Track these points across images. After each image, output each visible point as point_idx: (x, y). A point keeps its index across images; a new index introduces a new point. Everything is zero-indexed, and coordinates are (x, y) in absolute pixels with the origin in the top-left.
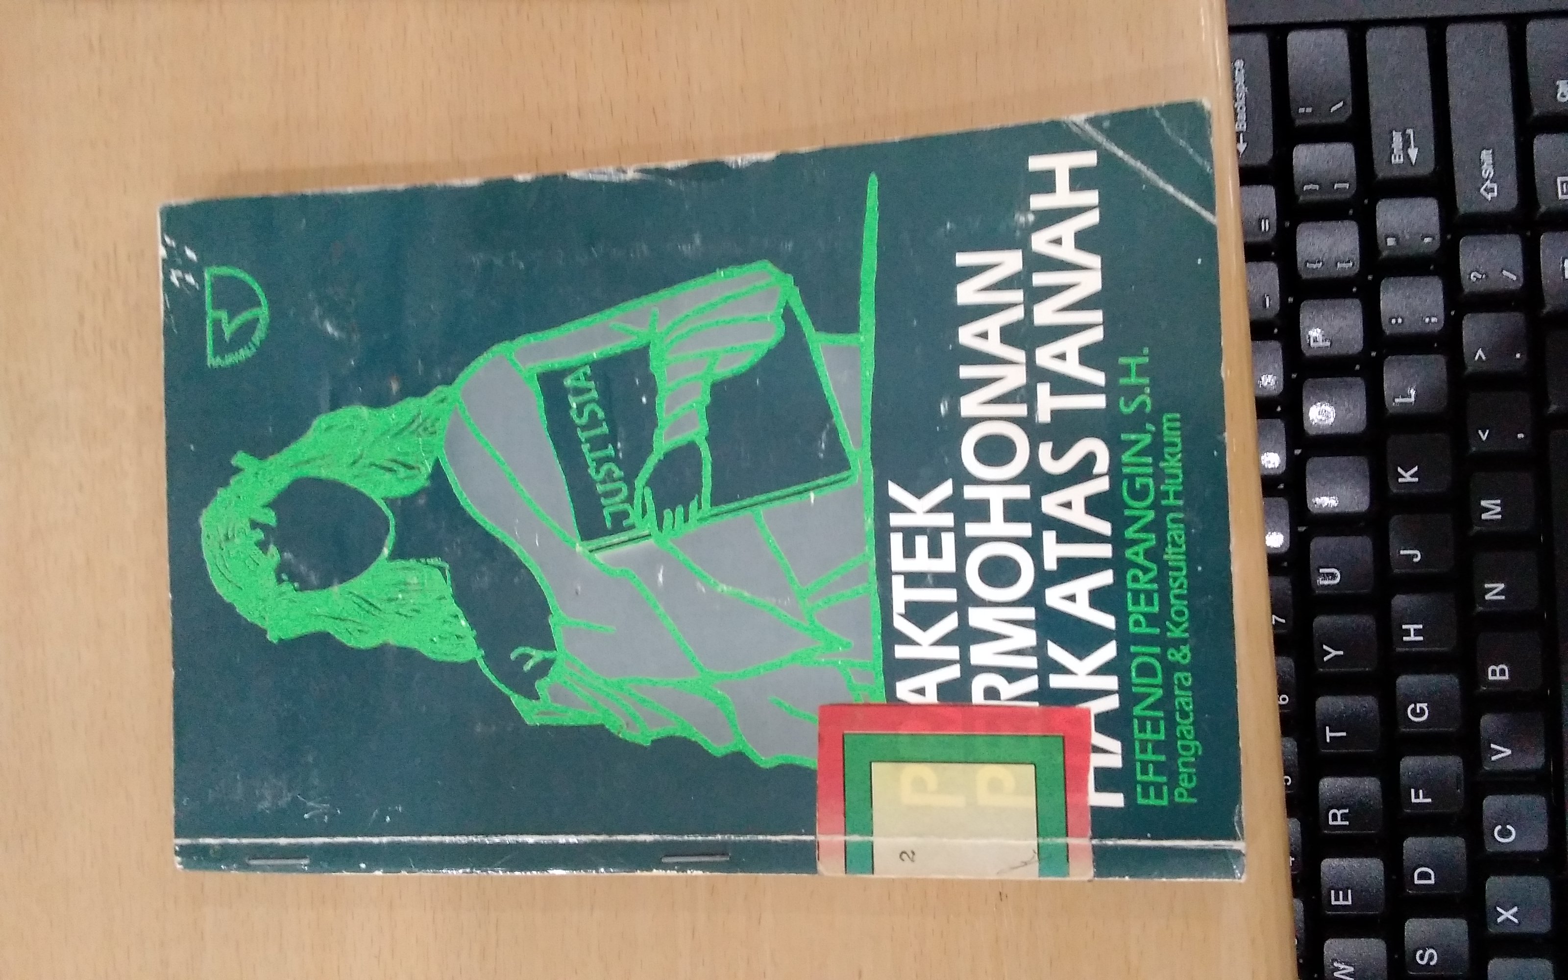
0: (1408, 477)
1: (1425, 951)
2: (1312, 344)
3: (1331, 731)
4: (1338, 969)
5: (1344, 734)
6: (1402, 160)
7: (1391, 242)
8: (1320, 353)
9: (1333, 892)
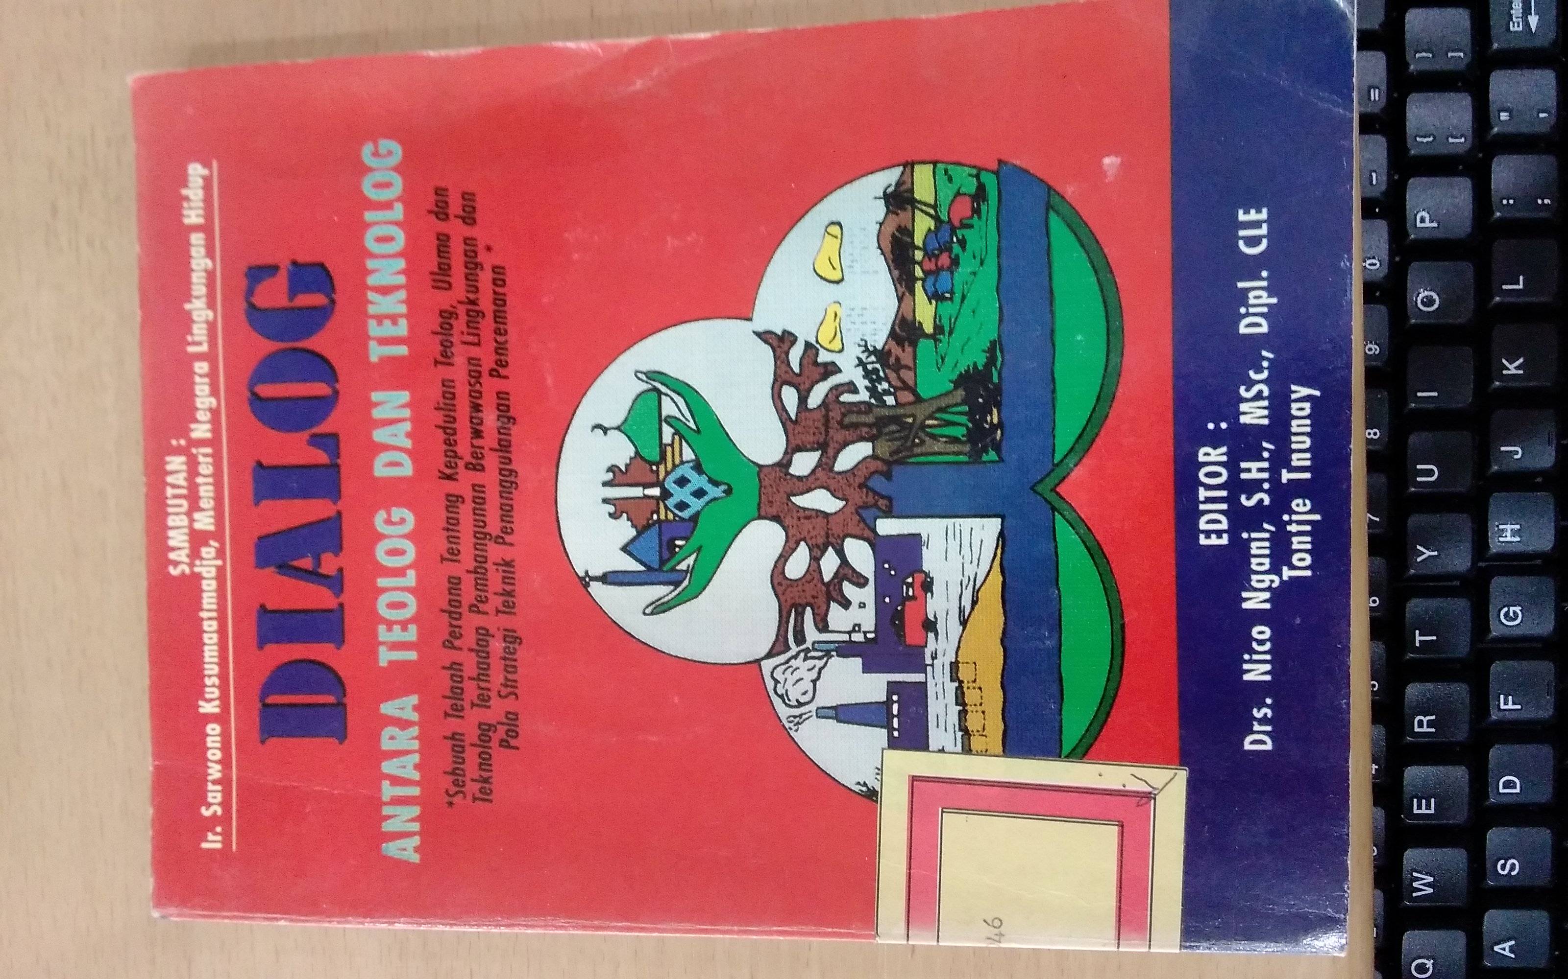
0: (1512, 368)
1: (1506, 860)
2: (1419, 225)
3: (1420, 635)
4: (1417, 879)
5: (1434, 638)
6: (1521, 28)
7: (1504, 116)
8: (1426, 236)
9: (1415, 800)
